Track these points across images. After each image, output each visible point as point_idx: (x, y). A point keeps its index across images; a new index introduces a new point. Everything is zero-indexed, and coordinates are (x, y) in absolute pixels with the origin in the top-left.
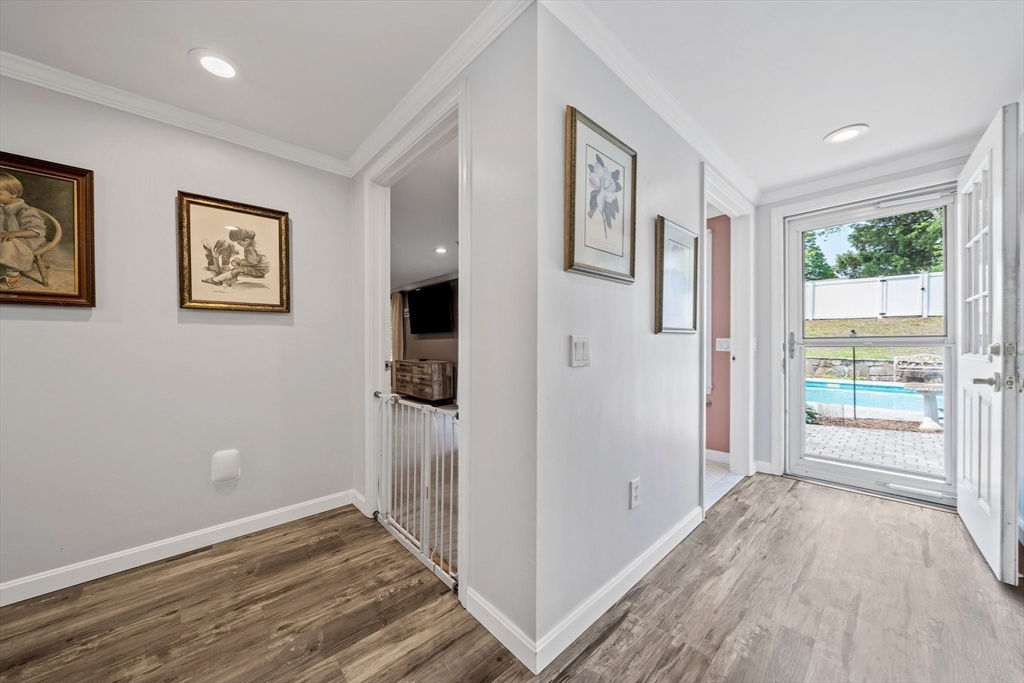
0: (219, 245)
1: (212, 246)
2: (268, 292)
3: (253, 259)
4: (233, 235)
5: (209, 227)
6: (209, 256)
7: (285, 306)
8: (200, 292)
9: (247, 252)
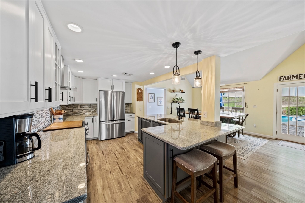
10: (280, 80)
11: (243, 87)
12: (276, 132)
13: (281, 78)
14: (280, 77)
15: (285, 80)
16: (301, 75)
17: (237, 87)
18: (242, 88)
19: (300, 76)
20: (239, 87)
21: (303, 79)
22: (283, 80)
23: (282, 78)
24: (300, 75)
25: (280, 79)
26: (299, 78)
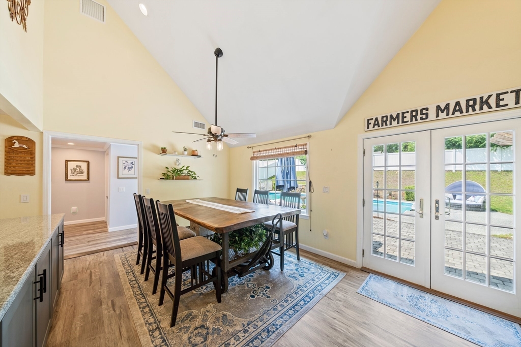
0: (74, 168)
1: (72, 169)
2: (84, 176)
3: (81, 170)
4: (77, 166)
5: (71, 165)
6: (72, 171)
7: (88, 179)
8: (70, 177)
9: (80, 169)
10: (368, 128)
11: (306, 145)
12: (363, 250)
13: (370, 121)
14: (368, 120)
15: (376, 127)
16: (405, 115)
17: (296, 146)
18: (305, 147)
19: (403, 117)
20: (299, 146)
21: (409, 123)
22: (374, 127)
23: (372, 122)
24: (403, 113)
25: (369, 124)
26: (403, 122)
